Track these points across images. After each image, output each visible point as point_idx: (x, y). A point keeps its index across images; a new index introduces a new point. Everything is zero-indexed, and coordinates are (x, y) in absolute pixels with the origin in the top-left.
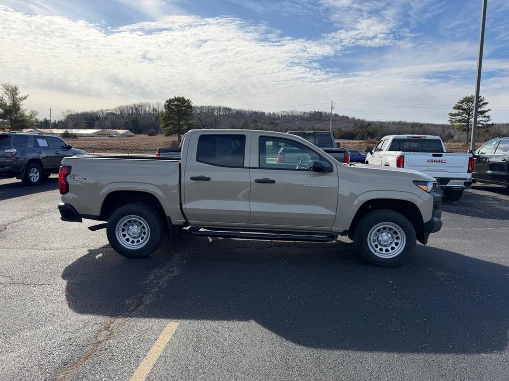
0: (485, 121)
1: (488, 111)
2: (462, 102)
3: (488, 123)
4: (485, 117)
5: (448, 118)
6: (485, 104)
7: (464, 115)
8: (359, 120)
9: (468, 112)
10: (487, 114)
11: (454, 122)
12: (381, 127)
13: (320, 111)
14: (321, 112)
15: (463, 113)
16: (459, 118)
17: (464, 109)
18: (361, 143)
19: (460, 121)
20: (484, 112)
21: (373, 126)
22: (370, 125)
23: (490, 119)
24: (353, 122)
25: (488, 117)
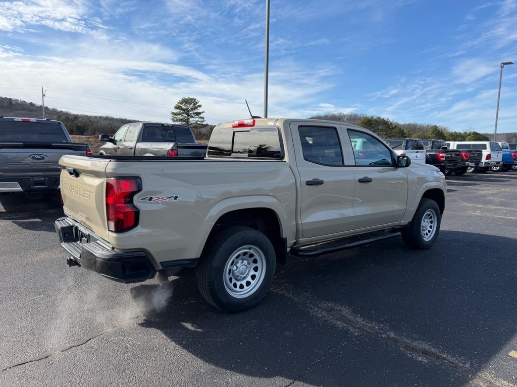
0: (201, 122)
1: (203, 112)
2: (181, 103)
3: (203, 123)
4: (200, 118)
5: (171, 116)
6: (200, 106)
7: (184, 115)
8: (61, 112)
9: (186, 111)
10: (202, 115)
11: (176, 121)
12: (90, 121)
13: (8, 97)
14: (10, 99)
15: (183, 113)
16: (180, 117)
17: (184, 110)
18: (89, 138)
19: (181, 120)
20: (200, 113)
21: (81, 119)
22: (77, 118)
23: (205, 119)
24: (55, 114)
25: (203, 118)
